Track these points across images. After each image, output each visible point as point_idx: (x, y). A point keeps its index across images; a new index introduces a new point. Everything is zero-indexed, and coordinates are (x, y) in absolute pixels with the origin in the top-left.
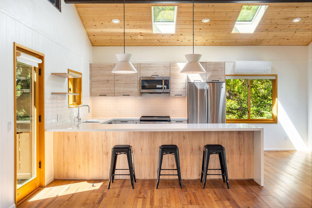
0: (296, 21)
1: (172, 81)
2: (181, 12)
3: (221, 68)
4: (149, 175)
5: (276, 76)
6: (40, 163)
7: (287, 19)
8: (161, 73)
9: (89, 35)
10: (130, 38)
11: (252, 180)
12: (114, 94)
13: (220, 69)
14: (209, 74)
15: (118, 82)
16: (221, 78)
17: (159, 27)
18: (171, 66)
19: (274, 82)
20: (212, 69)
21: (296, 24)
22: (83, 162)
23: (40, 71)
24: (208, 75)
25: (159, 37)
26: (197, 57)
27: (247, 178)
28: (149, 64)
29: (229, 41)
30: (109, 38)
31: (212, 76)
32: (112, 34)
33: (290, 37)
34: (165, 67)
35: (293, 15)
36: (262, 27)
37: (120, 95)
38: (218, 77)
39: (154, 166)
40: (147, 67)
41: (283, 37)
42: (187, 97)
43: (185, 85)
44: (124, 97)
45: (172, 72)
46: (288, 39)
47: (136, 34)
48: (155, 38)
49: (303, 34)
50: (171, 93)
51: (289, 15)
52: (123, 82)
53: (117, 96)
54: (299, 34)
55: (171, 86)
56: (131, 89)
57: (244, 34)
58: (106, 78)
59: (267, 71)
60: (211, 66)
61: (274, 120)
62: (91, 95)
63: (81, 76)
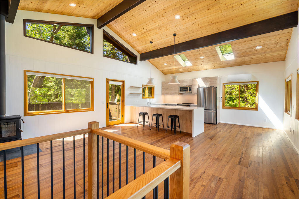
0: (259, 48)
1: (193, 87)
3: (215, 80)
6: (123, 116)
8: (188, 84)
9: (161, 71)
12: (170, 94)
14: (209, 83)
15: (172, 89)
16: (215, 85)
18: (193, 80)
19: (257, 85)
23: (123, 86)
28: (183, 80)
31: (211, 84)
33: (264, 57)
34: (190, 81)
36: (237, 55)
38: (213, 85)
40: (182, 82)
41: (258, 58)
44: (173, 95)
45: (193, 83)
46: (264, 59)
49: (273, 54)
50: (192, 93)
55: (192, 90)
56: (176, 92)
57: (229, 60)
58: (167, 87)
59: (249, 80)
60: (210, 79)
61: (256, 109)
62: (162, 94)
63: (153, 87)
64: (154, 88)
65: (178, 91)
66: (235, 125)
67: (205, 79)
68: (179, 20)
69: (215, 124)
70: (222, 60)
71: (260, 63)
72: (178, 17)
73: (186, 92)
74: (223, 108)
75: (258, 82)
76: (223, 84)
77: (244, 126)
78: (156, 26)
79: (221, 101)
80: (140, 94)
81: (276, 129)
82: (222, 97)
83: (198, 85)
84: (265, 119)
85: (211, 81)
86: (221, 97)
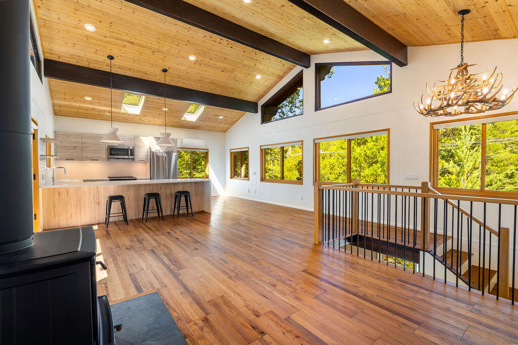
0: (221, 117)
1: (136, 150)
2: (148, 101)
4: (135, 215)
5: (208, 150)
7: (216, 116)
9: (54, 105)
10: (98, 113)
11: (204, 211)
12: (82, 159)
15: (86, 149)
16: (174, 149)
17: (126, 108)
18: (135, 138)
19: (207, 153)
21: (221, 119)
22: (75, 212)
23: (34, 136)
25: (125, 116)
26: (169, 135)
27: (200, 210)
29: (180, 125)
30: (76, 110)
31: (168, 148)
32: (80, 108)
33: (216, 126)
34: (131, 139)
35: (219, 114)
36: (201, 119)
37: (89, 160)
38: (172, 149)
39: (139, 209)
41: (212, 126)
42: (149, 162)
43: (146, 153)
44: (92, 161)
45: (136, 143)
46: (215, 128)
47: (105, 111)
48: (121, 115)
49: (224, 125)
50: (135, 159)
51: (217, 114)
52: (92, 149)
53: (85, 160)
54: (221, 125)
55: (136, 154)
56: (99, 157)
57: (189, 121)
58: (74, 145)
65: (104, 154)
68: (191, 61)
72: (192, 58)
73: (126, 157)
78: (155, 46)
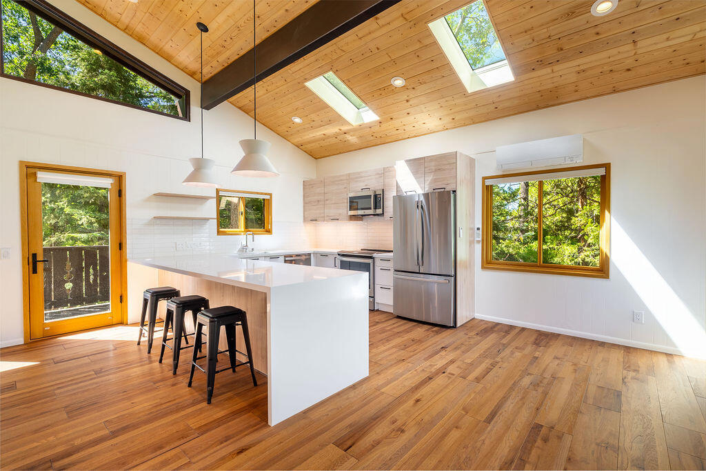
0: (603, 7)
1: (386, 196)
3: (449, 164)
6: (121, 297)
8: (374, 185)
12: (324, 219)
13: (448, 167)
14: (430, 178)
15: (327, 202)
16: (449, 182)
18: (386, 172)
20: (433, 168)
23: (120, 192)
24: (428, 180)
28: (359, 173)
31: (435, 181)
33: (628, 61)
34: (378, 174)
36: (521, 60)
37: (329, 220)
38: (444, 182)
40: (357, 178)
41: (607, 68)
45: (386, 181)
46: (629, 70)
49: (668, 39)
55: (385, 203)
56: (340, 211)
57: (496, 89)
59: (571, 158)
60: (433, 163)
61: (603, 271)
62: (305, 220)
63: (268, 197)
64: (270, 201)
65: (344, 209)
66: (523, 329)
67: (419, 165)
69: (450, 327)
70: (470, 90)
71: (615, 91)
73: (367, 212)
74: (483, 267)
75: (607, 166)
76: (484, 179)
77: (559, 335)
79: (478, 242)
80: (207, 219)
81: (681, 356)
82: (480, 227)
83: (398, 186)
84: (637, 314)
85: (436, 170)
86: (478, 229)
